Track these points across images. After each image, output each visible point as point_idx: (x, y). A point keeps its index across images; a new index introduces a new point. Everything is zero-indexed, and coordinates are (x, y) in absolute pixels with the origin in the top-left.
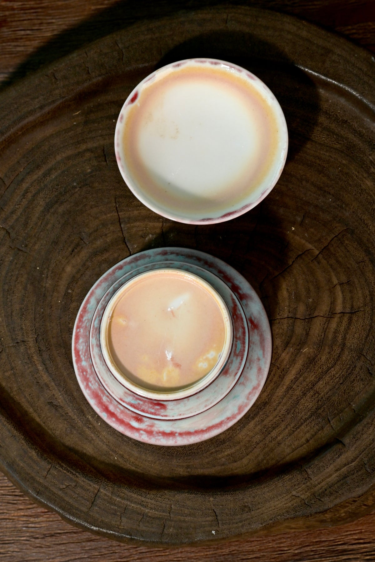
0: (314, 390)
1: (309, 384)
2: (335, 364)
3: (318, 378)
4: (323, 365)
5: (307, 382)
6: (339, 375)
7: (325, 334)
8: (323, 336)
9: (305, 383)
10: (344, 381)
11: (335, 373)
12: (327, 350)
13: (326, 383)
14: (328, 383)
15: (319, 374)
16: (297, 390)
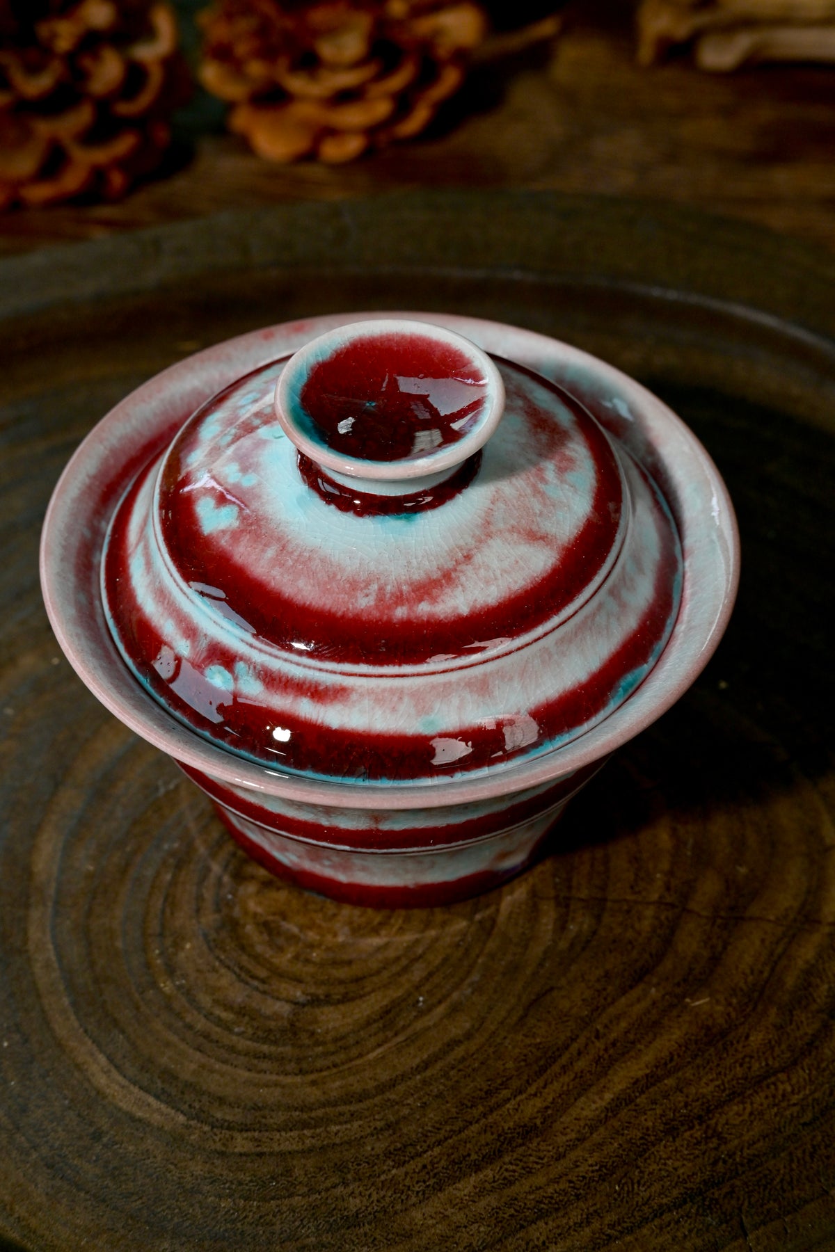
0: (708, 1127)
1: (694, 1104)
2: (795, 1063)
3: (727, 1092)
4: (752, 1057)
5: (687, 1097)
6: (801, 1096)
7: (773, 970)
8: (766, 974)
9: (680, 1098)
10: (815, 1119)
11: (789, 1089)
12: (773, 1015)
13: (751, 1114)
14: (761, 1113)
15: (734, 1082)
16: (649, 1113)
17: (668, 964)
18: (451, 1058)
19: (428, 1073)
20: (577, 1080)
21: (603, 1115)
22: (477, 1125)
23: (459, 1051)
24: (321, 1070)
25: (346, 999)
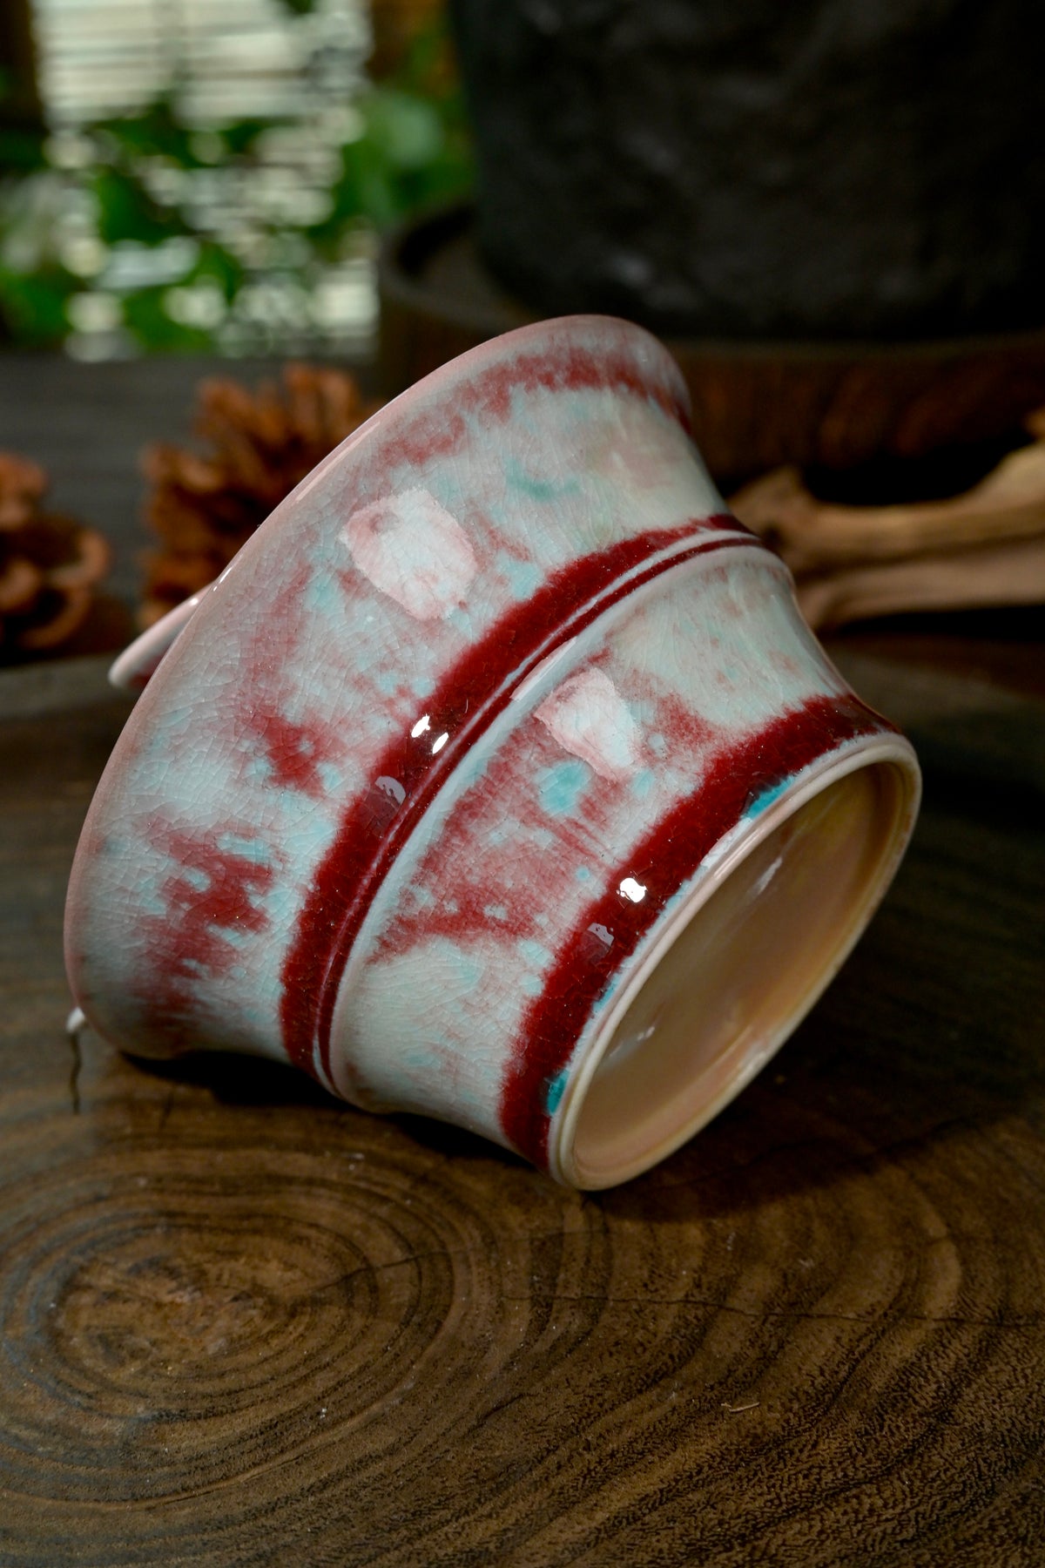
0: (754, 1548)
1: (733, 1522)
2: (889, 1472)
3: (784, 1507)
4: (822, 1468)
5: (722, 1513)
6: (898, 1510)
7: (853, 1368)
8: (843, 1374)
9: (712, 1516)
10: (919, 1535)
11: (880, 1503)
12: (853, 1420)
13: (821, 1532)
14: (838, 1531)
15: (796, 1496)
16: (663, 1533)
17: (695, 1368)
18: (363, 1476)
19: (327, 1494)
20: (555, 1497)
21: (593, 1537)
22: (397, 1553)
23: (377, 1468)
24: (164, 1495)
25: (211, 1414)
